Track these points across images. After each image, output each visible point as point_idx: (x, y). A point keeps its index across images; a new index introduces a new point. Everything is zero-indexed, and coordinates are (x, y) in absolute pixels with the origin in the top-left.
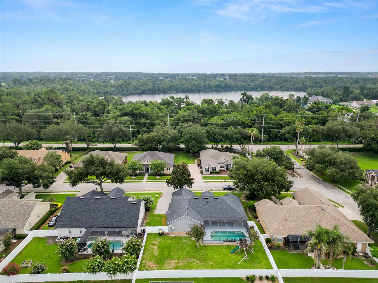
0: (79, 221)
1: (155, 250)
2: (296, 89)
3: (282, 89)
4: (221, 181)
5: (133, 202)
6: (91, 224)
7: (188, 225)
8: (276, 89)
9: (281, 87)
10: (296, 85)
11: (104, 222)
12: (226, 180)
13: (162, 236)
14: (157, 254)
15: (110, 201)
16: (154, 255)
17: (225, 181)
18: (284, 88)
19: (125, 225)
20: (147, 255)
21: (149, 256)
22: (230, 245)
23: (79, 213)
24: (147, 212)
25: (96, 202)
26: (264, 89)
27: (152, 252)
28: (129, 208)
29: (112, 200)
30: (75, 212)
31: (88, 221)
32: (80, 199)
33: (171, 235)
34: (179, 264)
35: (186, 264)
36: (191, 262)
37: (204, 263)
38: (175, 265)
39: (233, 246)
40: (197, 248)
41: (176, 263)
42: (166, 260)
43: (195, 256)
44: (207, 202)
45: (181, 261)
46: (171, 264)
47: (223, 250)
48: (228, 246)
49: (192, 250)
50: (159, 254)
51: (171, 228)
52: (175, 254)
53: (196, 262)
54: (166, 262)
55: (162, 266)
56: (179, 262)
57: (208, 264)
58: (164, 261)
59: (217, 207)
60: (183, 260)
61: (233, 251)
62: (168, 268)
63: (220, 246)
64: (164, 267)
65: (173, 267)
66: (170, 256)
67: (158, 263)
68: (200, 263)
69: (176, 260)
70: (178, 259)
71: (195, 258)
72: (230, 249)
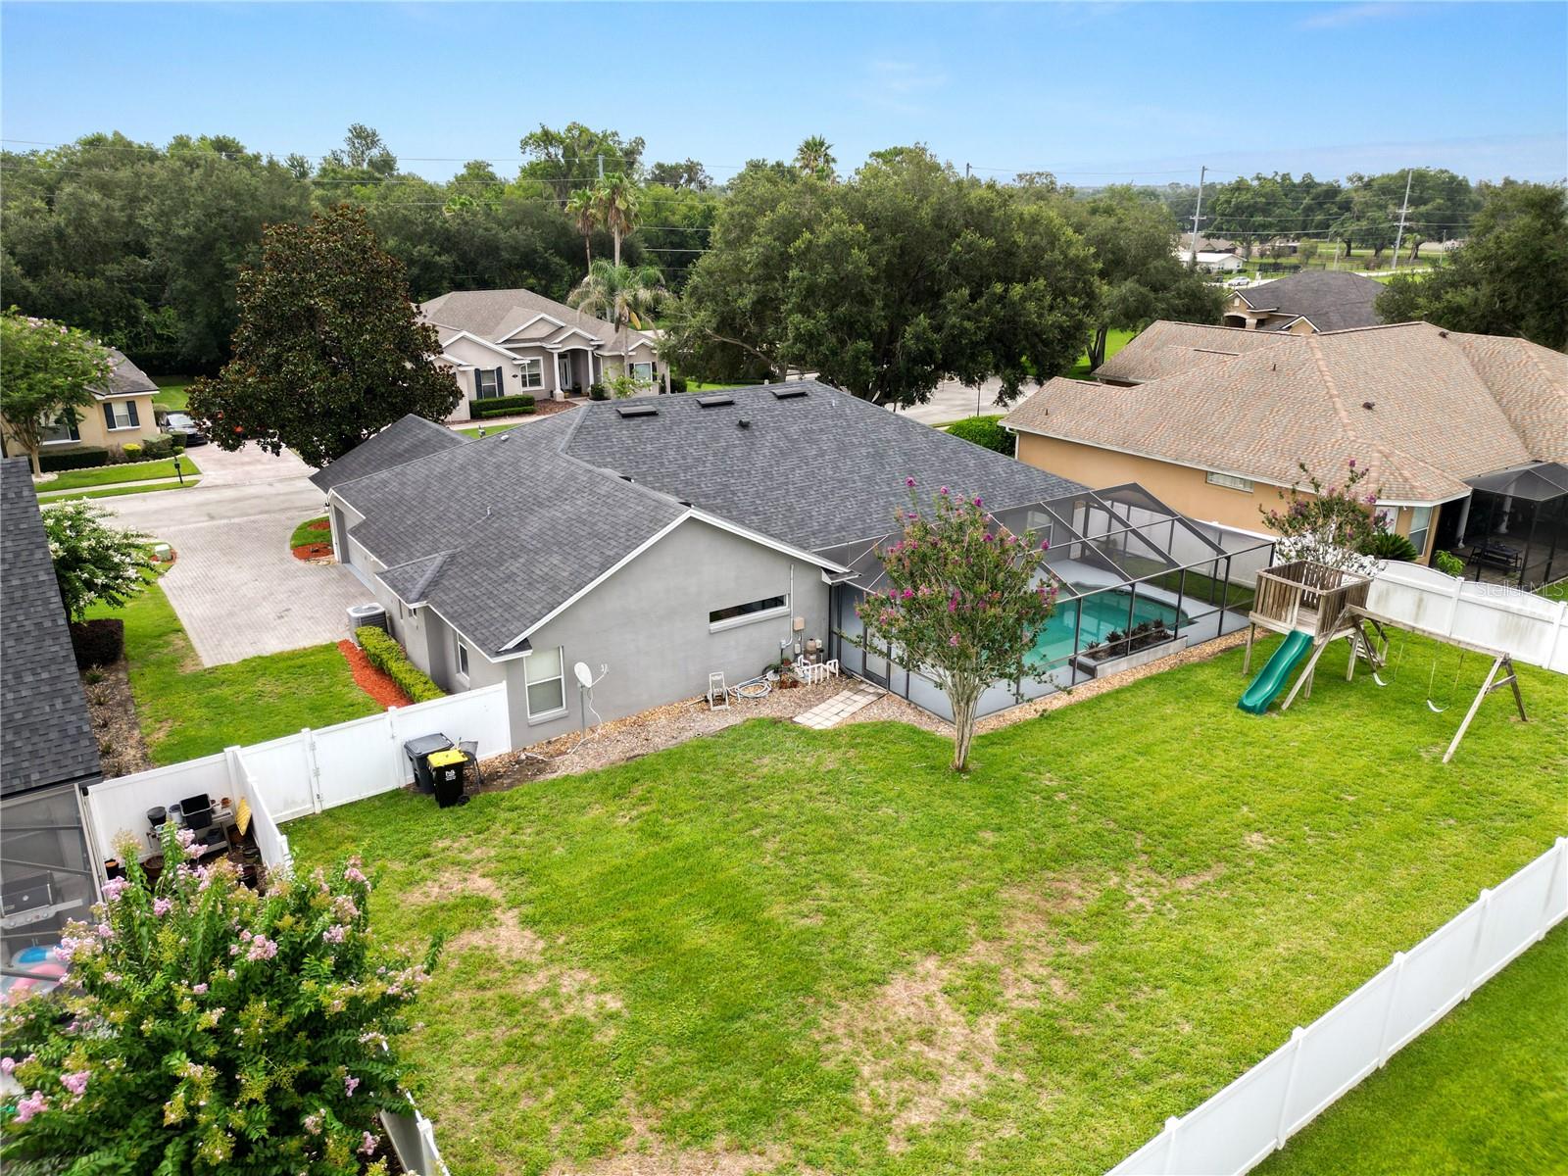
1: (524, 969)
7: (715, 616)
13: (478, 800)
14: (613, 1004)
16: (580, 1029)
20: (470, 1075)
21: (506, 1080)
24: (96, 670)
27: (510, 1008)
33: (571, 765)
34: (1018, 996)
35: (1081, 950)
36: (1108, 913)
37: (1224, 870)
38: (989, 1028)
39: (1185, 668)
40: (963, 769)
41: (977, 998)
42: (812, 1024)
43: (1039, 838)
44: (744, 426)
45: (981, 946)
46: (927, 1037)
47: (1172, 716)
48: (1151, 679)
49: (944, 808)
50: (645, 995)
51: (552, 693)
52: (831, 913)
53: (1138, 889)
54: (847, 1046)
55: (847, 1116)
56: (983, 973)
57: (1264, 861)
58: (797, 1048)
59: (842, 449)
60: (992, 929)
61: (1269, 688)
62: (956, 1106)
63: (1100, 699)
64: (880, 1125)
65: (1001, 1062)
66: (805, 960)
67: (755, 1115)
68: (1187, 884)
69: (931, 964)
70: (936, 948)
71: (1066, 855)
72: (1204, 692)
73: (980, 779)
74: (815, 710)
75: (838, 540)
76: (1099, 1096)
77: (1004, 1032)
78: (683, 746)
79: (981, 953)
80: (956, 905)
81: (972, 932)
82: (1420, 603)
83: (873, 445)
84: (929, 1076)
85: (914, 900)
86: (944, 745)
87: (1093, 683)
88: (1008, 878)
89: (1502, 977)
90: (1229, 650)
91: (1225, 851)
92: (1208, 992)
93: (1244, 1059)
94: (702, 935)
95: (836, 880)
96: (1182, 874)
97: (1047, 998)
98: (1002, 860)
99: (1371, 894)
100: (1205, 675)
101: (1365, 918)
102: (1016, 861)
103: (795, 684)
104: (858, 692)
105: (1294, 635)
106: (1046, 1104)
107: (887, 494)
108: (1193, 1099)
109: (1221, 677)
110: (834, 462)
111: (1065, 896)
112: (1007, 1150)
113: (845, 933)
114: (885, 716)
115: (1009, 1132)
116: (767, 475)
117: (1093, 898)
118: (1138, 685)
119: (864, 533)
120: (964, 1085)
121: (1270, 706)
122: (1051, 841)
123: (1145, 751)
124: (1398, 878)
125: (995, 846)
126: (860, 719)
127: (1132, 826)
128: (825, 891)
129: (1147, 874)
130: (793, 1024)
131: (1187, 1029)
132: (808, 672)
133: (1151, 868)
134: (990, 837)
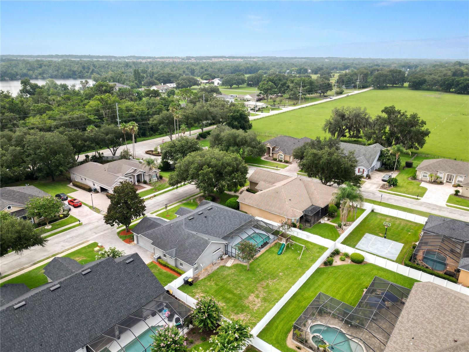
0: (58, 344)
2: (62, 75)
3: (42, 76)
4: (151, 198)
5: (127, 262)
6: (88, 335)
7: (213, 252)
8: (34, 76)
9: (40, 74)
10: (60, 71)
11: (109, 316)
12: (156, 194)
14: (224, 304)
15: (87, 280)
17: (155, 196)
18: (45, 76)
19: (147, 299)
22: (267, 249)
23: (42, 333)
25: (59, 296)
26: (15, 77)
28: (129, 273)
29: (87, 277)
30: (33, 337)
31: (77, 334)
32: (17, 309)
33: (201, 277)
34: (261, 296)
35: (266, 290)
36: (267, 286)
37: (278, 278)
38: (259, 299)
39: (271, 248)
40: (249, 270)
41: (257, 297)
42: (244, 302)
43: (259, 278)
44: (206, 217)
45: (256, 291)
46: (254, 301)
47: (270, 257)
48: (267, 251)
49: (248, 276)
50: (226, 302)
51: (196, 268)
52: (241, 291)
53: (270, 282)
54: (247, 304)
55: (250, 309)
56: (257, 294)
57: (281, 276)
58: (243, 305)
59: (220, 218)
60: (257, 289)
61: (280, 252)
62: (259, 307)
63: (261, 255)
64: (253, 310)
65: (261, 302)
66: (240, 296)
67: (242, 311)
68: (275, 281)
69: (252, 294)
70: (252, 293)
71: (262, 279)
72: (273, 252)
73: (251, 271)
74: (227, 263)
75: (224, 235)
76: (270, 303)
77: (261, 300)
78: (214, 272)
79: (257, 292)
80: (253, 287)
81: (255, 290)
82: (298, 233)
83: (224, 216)
84: (255, 305)
85: (249, 288)
86: (246, 266)
87: (260, 253)
88: (257, 283)
89: (302, 286)
90: (275, 243)
91: (277, 276)
92: (278, 292)
93: (281, 298)
94: (229, 296)
95: (240, 287)
96: (274, 279)
97: (264, 295)
98: (256, 281)
99: (292, 279)
100: (273, 249)
101: (291, 281)
102: (257, 281)
103: (223, 259)
104: (232, 259)
105: (283, 244)
106: (266, 305)
107: (228, 225)
108: (277, 302)
109: (275, 249)
110: (219, 220)
111: (263, 284)
112: (264, 309)
113: (243, 293)
114: (236, 263)
115: (263, 308)
116: (212, 226)
117: (266, 284)
118: (266, 252)
119: (227, 233)
120: (259, 305)
121: (281, 253)
122: (260, 278)
123: (268, 263)
124: (294, 276)
125: (255, 280)
126: (234, 264)
127: (268, 274)
128: (239, 289)
129: (271, 280)
130: (242, 303)
131: (276, 296)
132: (225, 257)
133: (271, 279)
134: (253, 278)
